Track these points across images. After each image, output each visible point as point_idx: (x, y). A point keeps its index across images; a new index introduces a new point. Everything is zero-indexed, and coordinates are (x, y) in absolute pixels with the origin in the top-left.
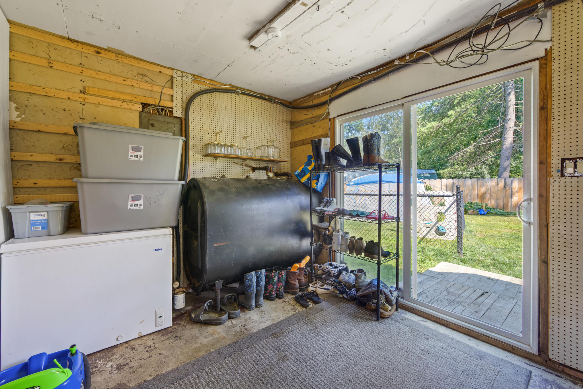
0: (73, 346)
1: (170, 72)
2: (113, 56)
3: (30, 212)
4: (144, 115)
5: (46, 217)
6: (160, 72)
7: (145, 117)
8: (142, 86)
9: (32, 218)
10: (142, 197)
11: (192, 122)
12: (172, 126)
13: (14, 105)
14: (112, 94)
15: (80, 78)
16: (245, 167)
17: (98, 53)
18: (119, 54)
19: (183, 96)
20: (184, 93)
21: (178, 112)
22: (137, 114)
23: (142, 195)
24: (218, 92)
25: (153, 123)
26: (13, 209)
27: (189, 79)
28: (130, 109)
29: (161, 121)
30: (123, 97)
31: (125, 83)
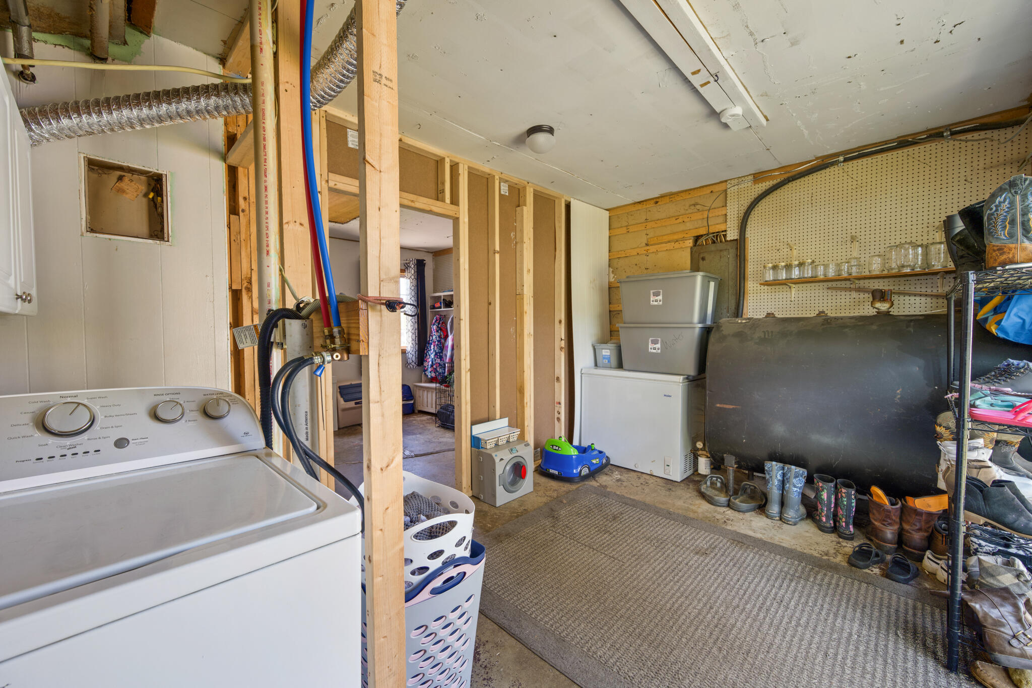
0: (592, 444)
1: (722, 187)
2: (667, 199)
3: (602, 349)
4: (695, 248)
5: (609, 354)
6: (712, 192)
7: (695, 251)
8: (692, 219)
9: (604, 354)
10: (660, 342)
11: (752, 240)
12: (725, 253)
13: (611, 270)
14: (666, 238)
15: (645, 232)
16: (854, 294)
17: (657, 202)
18: (671, 195)
19: (740, 209)
20: (740, 205)
21: (732, 234)
22: (689, 250)
23: (660, 339)
24: (793, 180)
25: (704, 255)
26: (598, 346)
27: (748, 183)
28: (681, 248)
29: (712, 251)
30: (676, 237)
31: (678, 221)
